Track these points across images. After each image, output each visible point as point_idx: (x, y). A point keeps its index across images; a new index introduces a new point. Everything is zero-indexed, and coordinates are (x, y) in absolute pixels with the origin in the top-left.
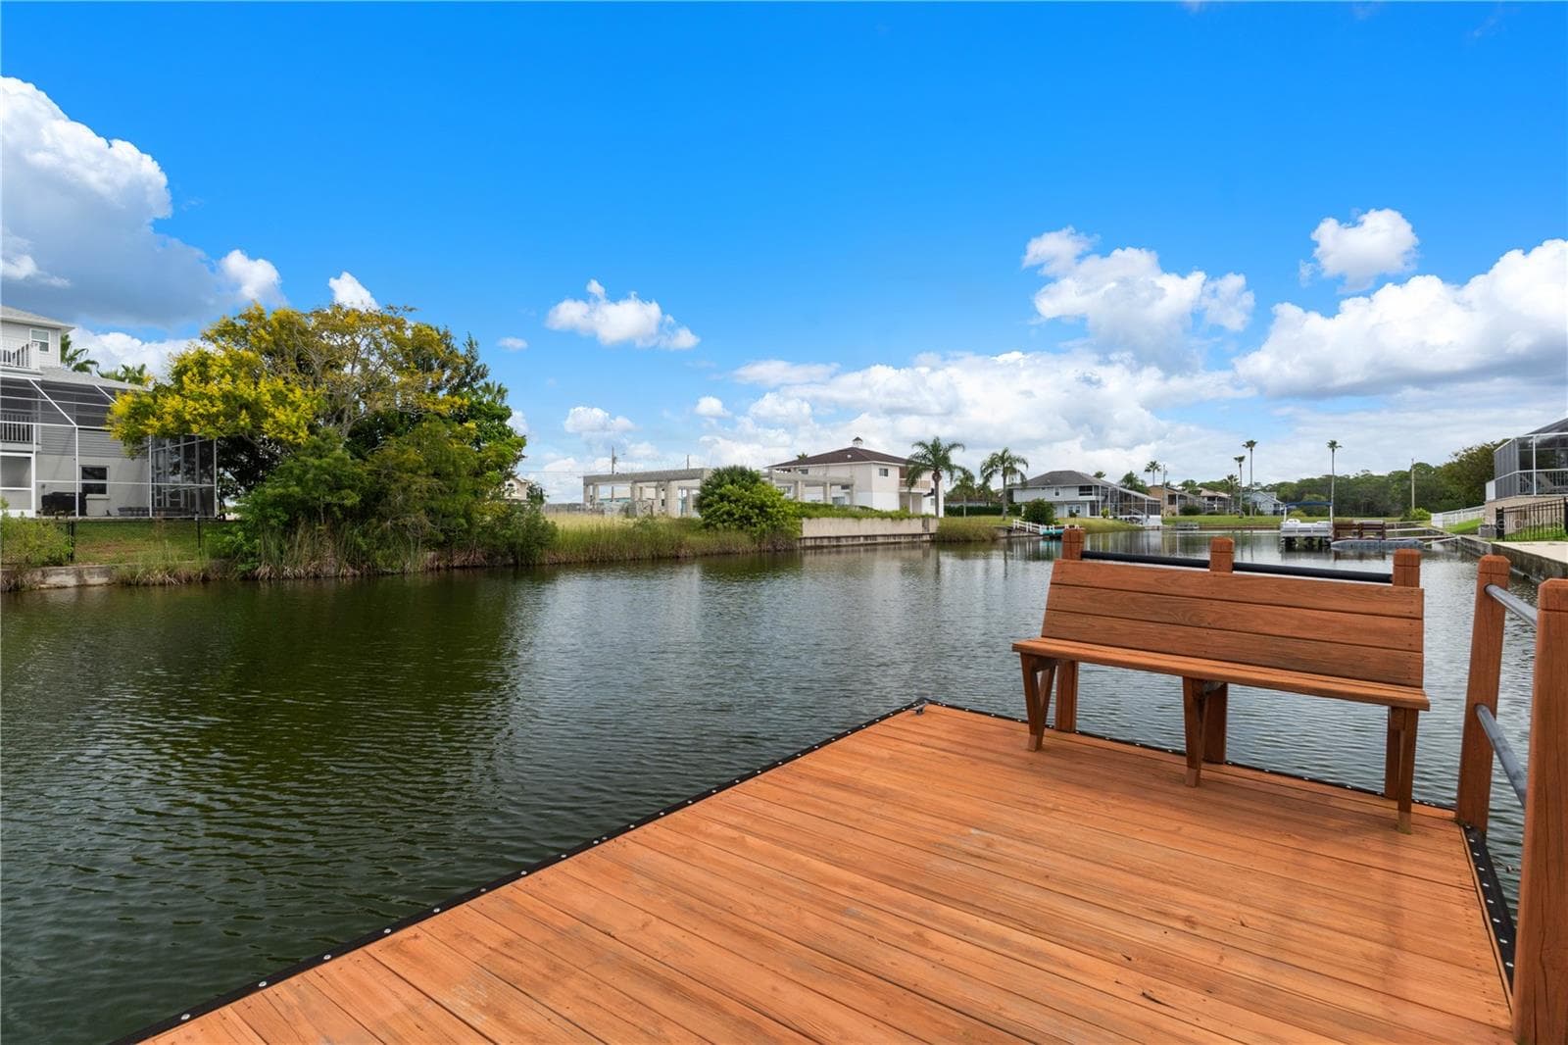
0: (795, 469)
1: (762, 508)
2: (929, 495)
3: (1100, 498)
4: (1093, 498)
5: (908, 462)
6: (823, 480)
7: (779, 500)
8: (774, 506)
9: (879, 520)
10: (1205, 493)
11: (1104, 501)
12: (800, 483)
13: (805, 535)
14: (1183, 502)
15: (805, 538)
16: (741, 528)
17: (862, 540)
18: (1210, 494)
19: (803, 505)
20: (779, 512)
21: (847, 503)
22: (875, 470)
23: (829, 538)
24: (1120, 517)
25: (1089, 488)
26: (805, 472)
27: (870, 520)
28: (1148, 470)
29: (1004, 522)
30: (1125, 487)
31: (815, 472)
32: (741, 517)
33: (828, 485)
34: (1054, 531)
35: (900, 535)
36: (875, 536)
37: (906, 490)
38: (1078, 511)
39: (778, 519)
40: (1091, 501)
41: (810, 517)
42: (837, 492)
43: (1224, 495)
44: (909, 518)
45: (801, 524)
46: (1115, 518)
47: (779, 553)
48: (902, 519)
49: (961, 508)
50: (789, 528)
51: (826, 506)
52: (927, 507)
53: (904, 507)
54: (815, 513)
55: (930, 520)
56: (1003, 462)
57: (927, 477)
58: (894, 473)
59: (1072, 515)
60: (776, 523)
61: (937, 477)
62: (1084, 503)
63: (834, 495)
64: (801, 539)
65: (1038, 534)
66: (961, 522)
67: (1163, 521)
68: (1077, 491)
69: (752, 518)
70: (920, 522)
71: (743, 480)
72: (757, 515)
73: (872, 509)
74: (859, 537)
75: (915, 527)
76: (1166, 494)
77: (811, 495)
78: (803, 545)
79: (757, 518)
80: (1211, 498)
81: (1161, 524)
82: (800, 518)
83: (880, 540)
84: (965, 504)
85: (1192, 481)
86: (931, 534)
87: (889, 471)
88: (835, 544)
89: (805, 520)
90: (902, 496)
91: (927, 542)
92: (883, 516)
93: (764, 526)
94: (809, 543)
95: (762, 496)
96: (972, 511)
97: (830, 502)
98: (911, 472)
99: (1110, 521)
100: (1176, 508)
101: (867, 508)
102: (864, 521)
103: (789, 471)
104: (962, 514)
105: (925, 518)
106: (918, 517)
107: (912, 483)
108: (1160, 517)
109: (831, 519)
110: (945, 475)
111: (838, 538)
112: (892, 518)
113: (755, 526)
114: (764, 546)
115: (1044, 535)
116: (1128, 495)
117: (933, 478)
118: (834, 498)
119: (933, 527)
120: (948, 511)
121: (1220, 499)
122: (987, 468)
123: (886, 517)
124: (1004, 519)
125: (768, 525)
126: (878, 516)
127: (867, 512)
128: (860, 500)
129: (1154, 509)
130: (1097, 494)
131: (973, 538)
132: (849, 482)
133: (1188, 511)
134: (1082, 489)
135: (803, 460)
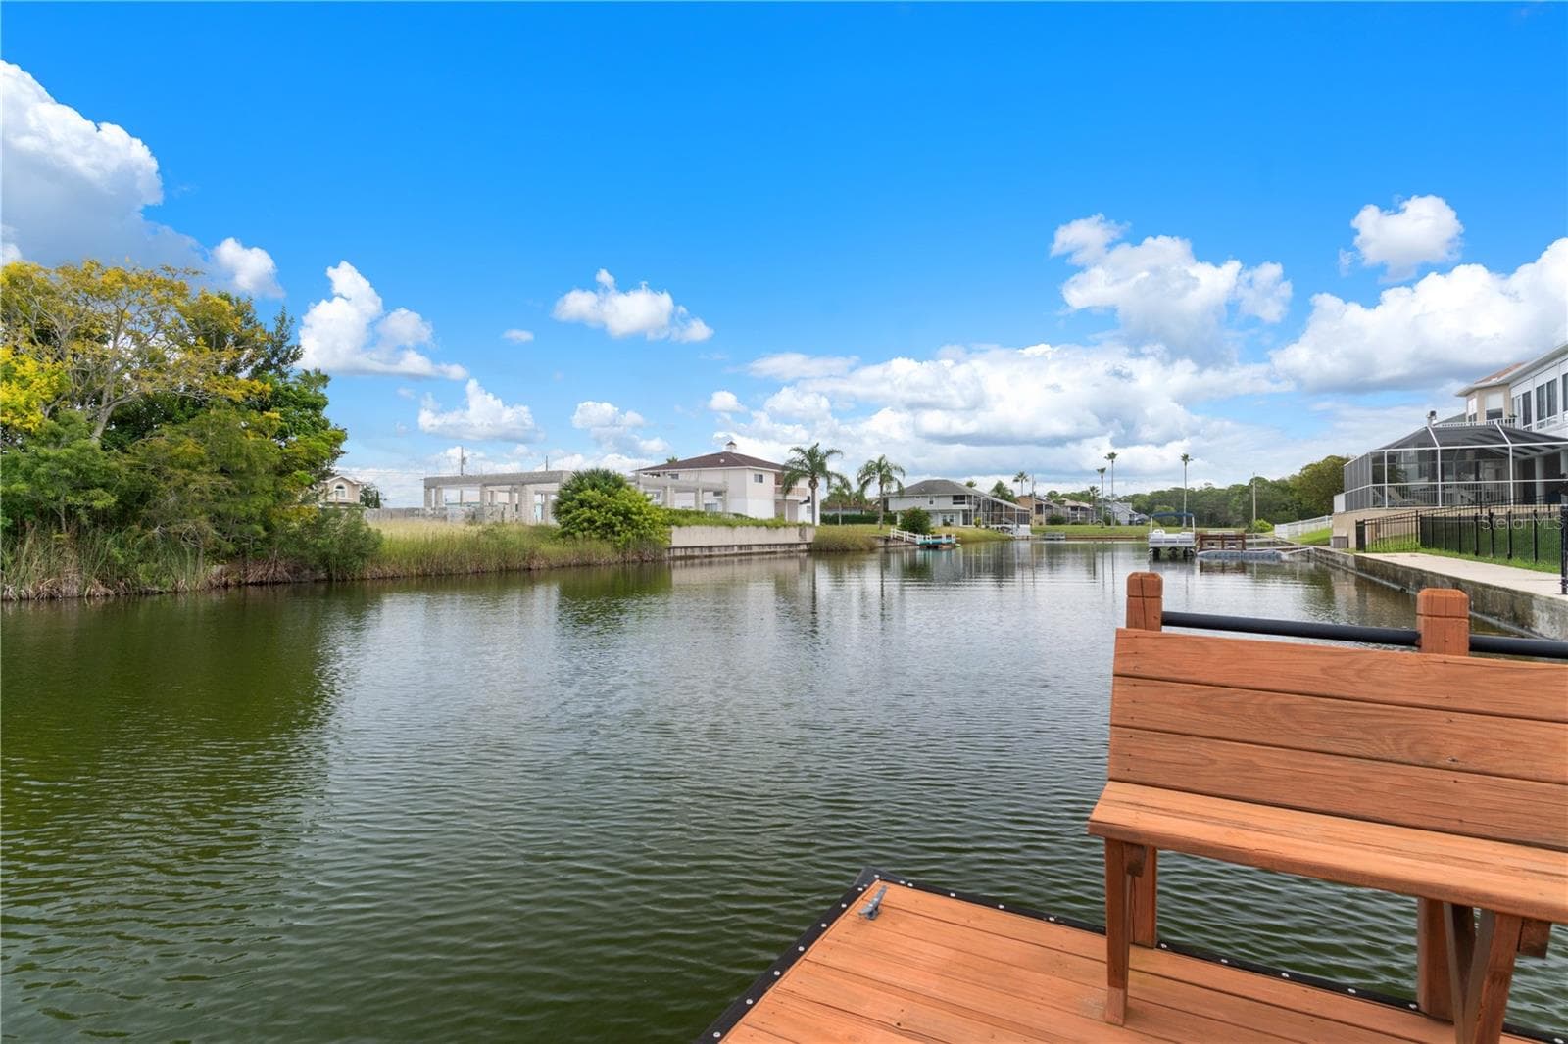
0: (664, 473)
1: (626, 515)
2: (805, 502)
3: (973, 507)
4: (966, 507)
5: (784, 468)
6: (693, 485)
7: (646, 506)
8: (640, 514)
9: (754, 528)
10: (1069, 503)
11: (977, 510)
12: (669, 488)
13: (674, 544)
14: (1049, 511)
15: (675, 548)
16: (603, 537)
17: (736, 550)
18: (1074, 504)
19: (672, 512)
20: (645, 519)
21: (720, 509)
22: (749, 475)
23: (701, 547)
24: (991, 526)
25: (962, 497)
26: (675, 476)
27: (744, 528)
28: (1016, 480)
29: (881, 532)
30: (995, 496)
31: (686, 477)
32: (603, 525)
33: (700, 491)
34: (931, 541)
35: (776, 545)
36: (749, 546)
37: (780, 497)
38: (951, 520)
39: (644, 528)
40: (964, 511)
41: (680, 526)
42: (709, 498)
43: (1086, 505)
44: (785, 526)
45: (671, 533)
46: (987, 527)
47: (646, 565)
48: (777, 528)
49: (837, 516)
50: (658, 537)
51: (698, 513)
52: (803, 515)
53: (780, 515)
54: (686, 521)
55: (807, 528)
56: (880, 470)
57: (803, 484)
58: (770, 479)
59: (946, 524)
60: (642, 532)
61: (813, 484)
62: (957, 512)
63: (706, 502)
64: (670, 549)
65: (915, 544)
66: (839, 530)
67: (1032, 531)
68: (950, 500)
69: (615, 526)
70: (797, 530)
71: (605, 484)
72: (621, 523)
73: (746, 517)
74: (733, 546)
75: (791, 536)
76: (1034, 503)
77: (682, 502)
78: (672, 555)
79: (622, 526)
80: (1074, 509)
81: (1030, 534)
82: (669, 525)
83: (755, 550)
84: (841, 513)
85: (1056, 492)
86: (807, 544)
87: (764, 478)
88: (707, 554)
89: (674, 528)
90: (777, 503)
91: (803, 551)
92: (758, 524)
93: (629, 535)
94: (678, 553)
95: (627, 502)
96: (847, 520)
97: (702, 509)
98: (787, 478)
99: (982, 531)
100: (1043, 518)
101: (741, 516)
102: (738, 528)
103: (658, 475)
104: (837, 523)
105: (802, 526)
106: (794, 526)
107: (787, 490)
108: (1029, 526)
109: (703, 527)
110: (822, 481)
111: (710, 548)
112: (767, 526)
113: (619, 535)
114: (630, 557)
115: (921, 545)
116: (1000, 505)
117: (810, 484)
118: (706, 505)
119: (810, 536)
120: (824, 520)
121: (1083, 509)
122: (864, 476)
123: (762, 525)
124: (881, 528)
125: (633, 534)
126: (753, 525)
127: (741, 520)
128: (734, 507)
129: (1024, 518)
130: (970, 504)
131: (851, 548)
132: (722, 488)
133: (1054, 521)
134: (955, 497)
135: (673, 464)
